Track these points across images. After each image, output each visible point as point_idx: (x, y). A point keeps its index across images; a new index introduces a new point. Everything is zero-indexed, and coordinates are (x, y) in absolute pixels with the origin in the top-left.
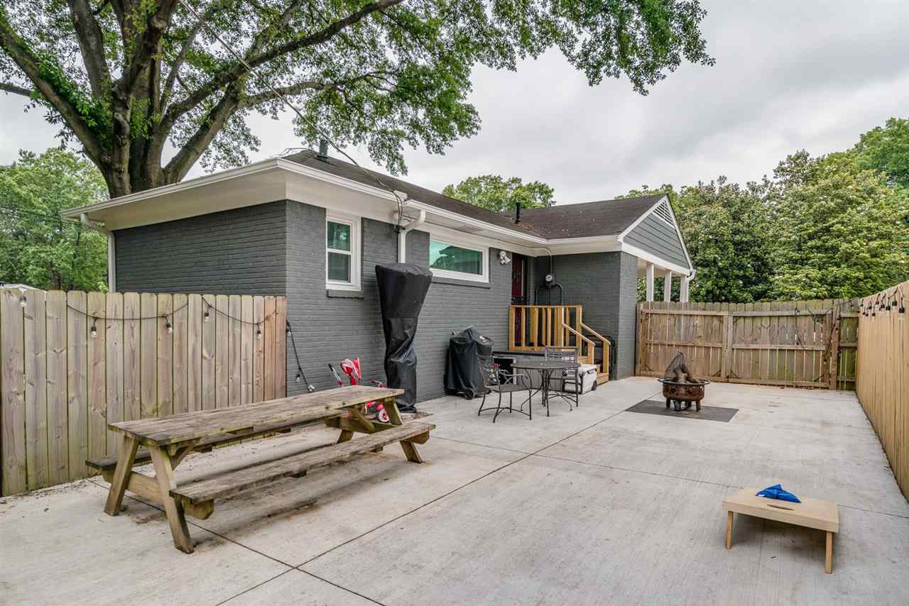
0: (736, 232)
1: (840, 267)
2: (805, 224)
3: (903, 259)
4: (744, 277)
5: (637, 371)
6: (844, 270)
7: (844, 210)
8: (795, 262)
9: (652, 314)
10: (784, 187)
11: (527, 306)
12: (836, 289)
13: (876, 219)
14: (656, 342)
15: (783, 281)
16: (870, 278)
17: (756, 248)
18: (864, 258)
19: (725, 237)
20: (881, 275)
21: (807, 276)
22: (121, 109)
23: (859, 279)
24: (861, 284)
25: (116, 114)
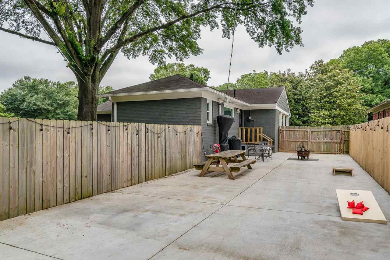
0: (295, 94)
1: (336, 110)
2: (322, 92)
3: (360, 107)
4: (299, 114)
5: (279, 150)
6: (338, 111)
7: (337, 86)
8: (318, 107)
9: (284, 130)
10: (313, 75)
11: (242, 128)
12: (335, 119)
13: (350, 90)
14: (286, 140)
15: (314, 116)
16: (348, 115)
17: (303, 102)
18: (345, 107)
19: (291, 97)
20: (352, 114)
21: (324, 114)
22: (97, 53)
23: (344, 115)
24: (345, 117)
25: (95, 55)
